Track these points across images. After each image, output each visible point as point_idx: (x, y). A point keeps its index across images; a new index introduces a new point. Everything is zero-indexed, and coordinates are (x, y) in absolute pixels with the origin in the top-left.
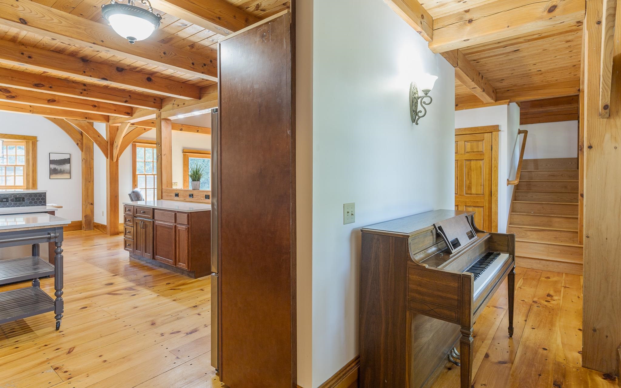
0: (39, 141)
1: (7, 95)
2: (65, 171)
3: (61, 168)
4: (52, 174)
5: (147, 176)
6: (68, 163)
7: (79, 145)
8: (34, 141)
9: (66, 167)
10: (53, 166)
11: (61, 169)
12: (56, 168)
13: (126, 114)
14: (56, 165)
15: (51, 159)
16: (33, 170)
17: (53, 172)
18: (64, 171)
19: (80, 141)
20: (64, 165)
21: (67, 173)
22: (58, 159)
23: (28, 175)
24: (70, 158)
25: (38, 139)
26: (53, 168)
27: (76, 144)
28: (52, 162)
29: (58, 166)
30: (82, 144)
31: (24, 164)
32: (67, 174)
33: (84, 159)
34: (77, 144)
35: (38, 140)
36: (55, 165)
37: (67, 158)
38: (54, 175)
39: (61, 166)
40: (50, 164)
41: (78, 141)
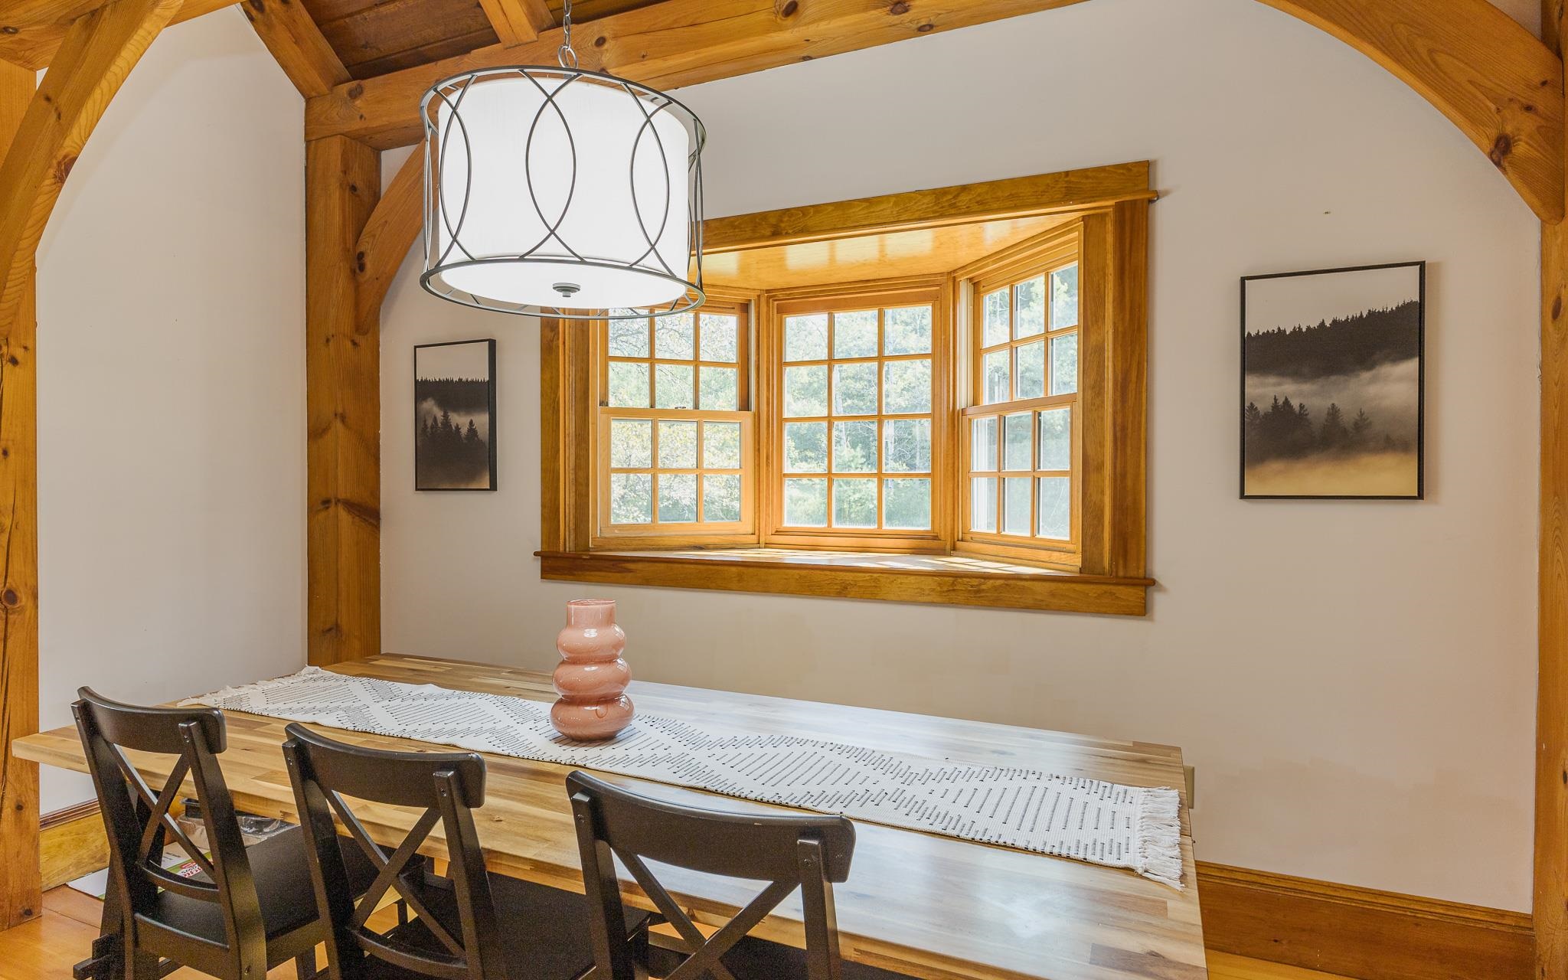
0: (1166, 193)
2: (1369, 424)
3: (1336, 403)
4: (1264, 458)
6: (1406, 356)
7: (1520, 149)
8: (1131, 199)
9: (1387, 385)
10: (1267, 390)
11: (1334, 411)
12: (1295, 403)
14: (1298, 375)
16: (1124, 429)
17: (1272, 439)
18: (1362, 423)
19: (1529, 108)
20: (1366, 375)
21: (1389, 444)
22: (1315, 324)
24: (1421, 304)
25: (1163, 180)
26: (1264, 406)
27: (1476, 159)
28: (1259, 353)
29: (1307, 387)
31: (1074, 391)
32: (1389, 460)
34: (1501, 150)
35: (1160, 186)
36: (1282, 374)
37: (1393, 307)
38: (1275, 466)
39: (1342, 378)
40: (1248, 366)
41: (1506, 113)
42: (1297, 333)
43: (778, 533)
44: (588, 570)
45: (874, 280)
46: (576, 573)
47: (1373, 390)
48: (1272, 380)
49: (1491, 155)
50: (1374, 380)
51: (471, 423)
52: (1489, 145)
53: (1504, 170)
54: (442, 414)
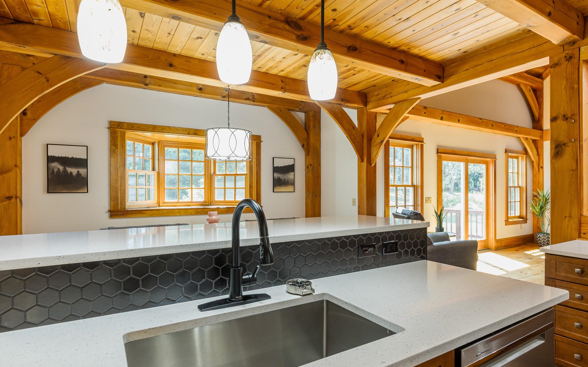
1: (298, 33)
2: (289, 181)
4: (276, 186)
5: (398, 188)
6: (293, 172)
7: (305, 146)
8: (258, 141)
9: (290, 176)
10: (276, 175)
11: (285, 179)
12: (280, 178)
13: (437, 79)
14: (280, 173)
15: (275, 166)
17: (277, 183)
19: (306, 141)
20: (288, 174)
21: (291, 184)
23: (251, 187)
24: (294, 164)
26: (276, 178)
28: (276, 170)
29: (281, 175)
30: (308, 144)
31: (245, 173)
32: (291, 186)
33: (311, 165)
35: (262, 140)
36: (279, 173)
37: (291, 164)
38: (278, 187)
39: (286, 174)
40: (274, 172)
41: (304, 141)
42: (280, 167)
43: (164, 203)
44: (129, 214)
45: (191, 143)
46: (124, 215)
47: (289, 176)
48: (277, 174)
49: (302, 146)
50: (289, 175)
51: (78, 171)
52: (302, 145)
53: (303, 148)
54: (63, 168)
